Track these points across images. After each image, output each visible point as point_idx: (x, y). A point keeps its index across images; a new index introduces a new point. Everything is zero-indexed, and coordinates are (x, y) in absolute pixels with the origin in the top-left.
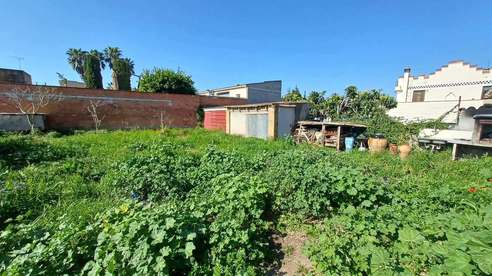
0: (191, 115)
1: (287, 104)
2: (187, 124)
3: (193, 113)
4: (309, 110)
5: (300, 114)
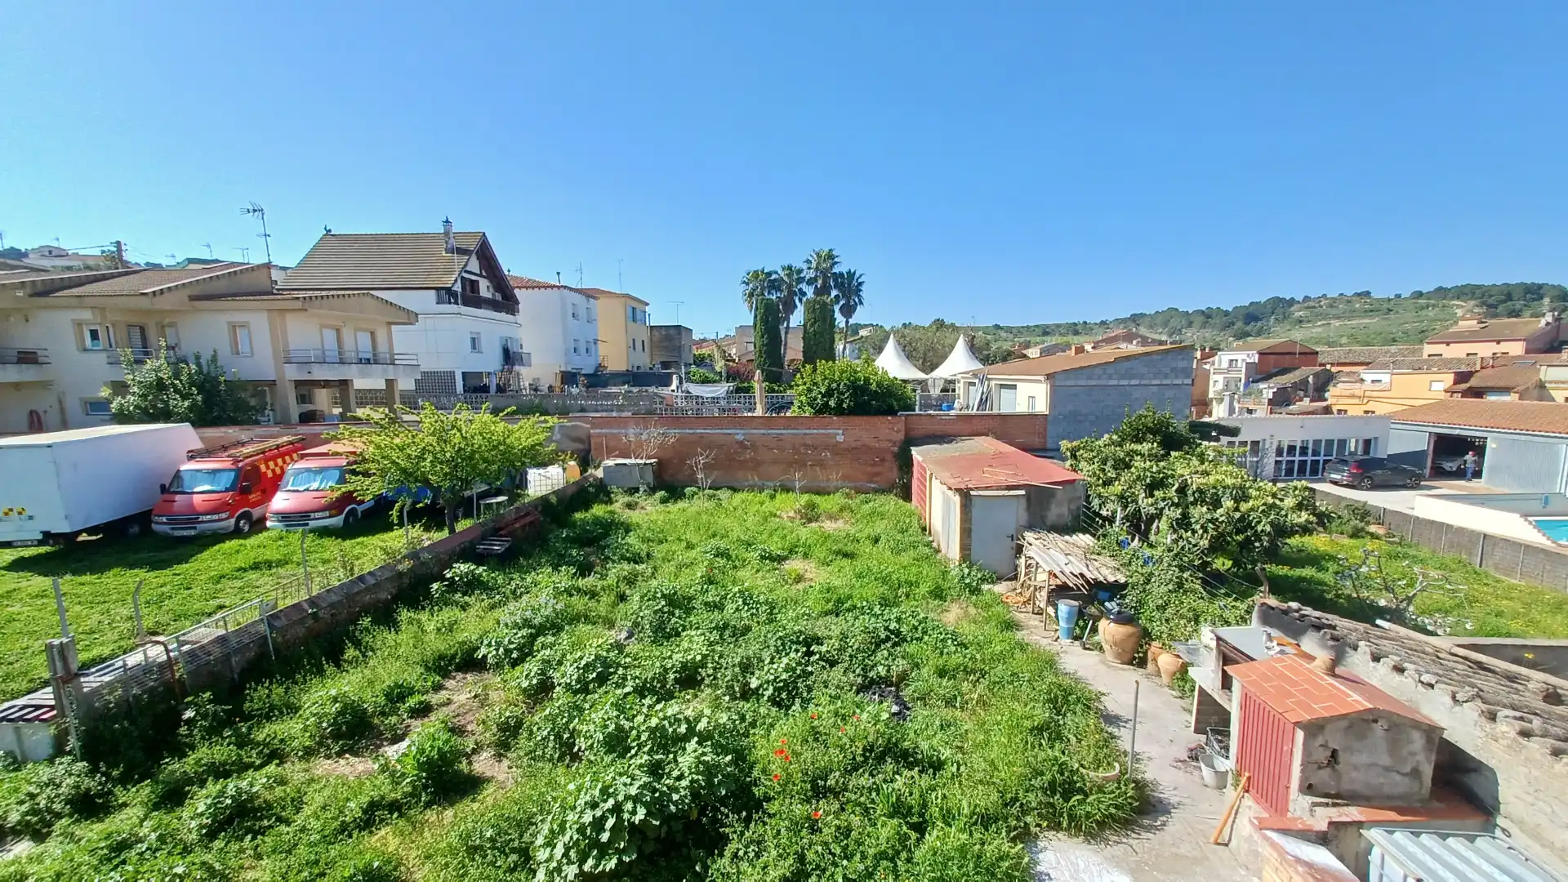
0: (883, 460)
1: (999, 488)
2: (875, 479)
3: (889, 457)
4: (1083, 498)
5: (1048, 509)
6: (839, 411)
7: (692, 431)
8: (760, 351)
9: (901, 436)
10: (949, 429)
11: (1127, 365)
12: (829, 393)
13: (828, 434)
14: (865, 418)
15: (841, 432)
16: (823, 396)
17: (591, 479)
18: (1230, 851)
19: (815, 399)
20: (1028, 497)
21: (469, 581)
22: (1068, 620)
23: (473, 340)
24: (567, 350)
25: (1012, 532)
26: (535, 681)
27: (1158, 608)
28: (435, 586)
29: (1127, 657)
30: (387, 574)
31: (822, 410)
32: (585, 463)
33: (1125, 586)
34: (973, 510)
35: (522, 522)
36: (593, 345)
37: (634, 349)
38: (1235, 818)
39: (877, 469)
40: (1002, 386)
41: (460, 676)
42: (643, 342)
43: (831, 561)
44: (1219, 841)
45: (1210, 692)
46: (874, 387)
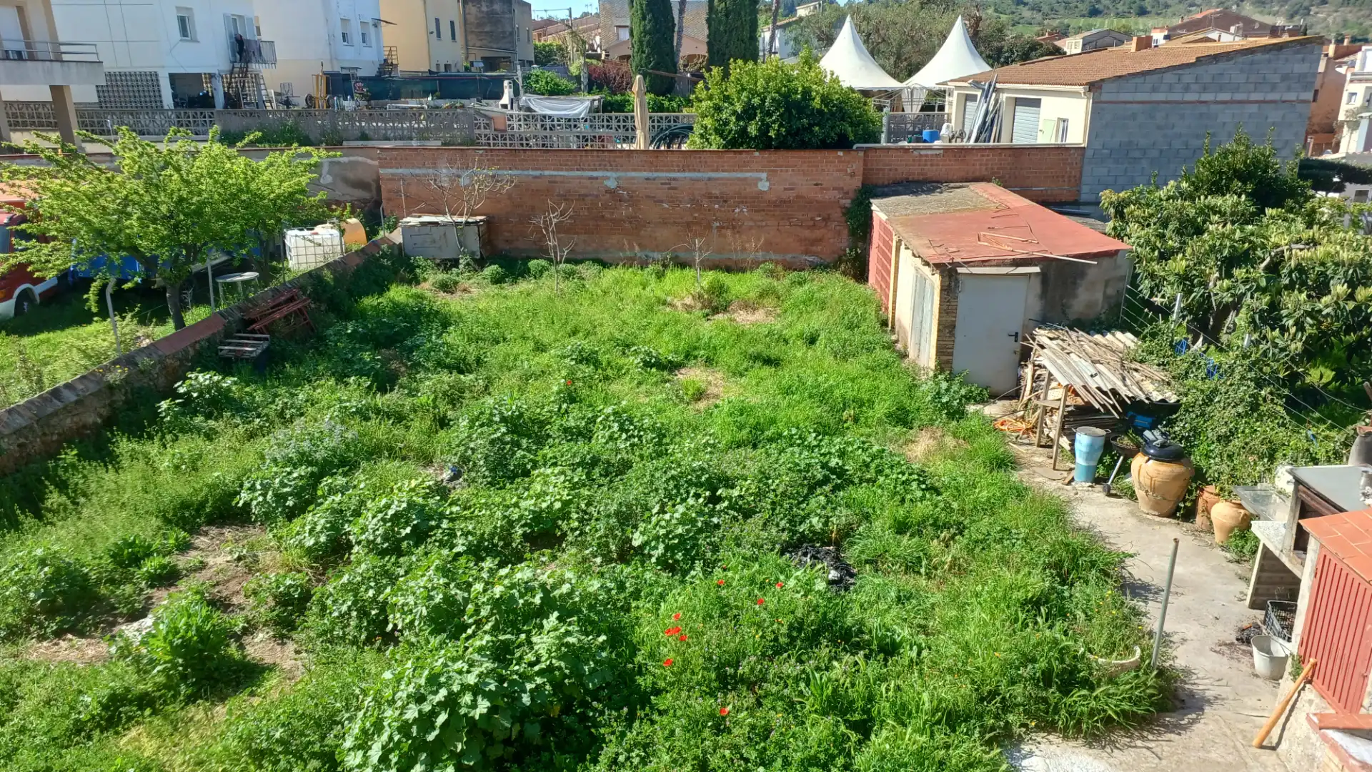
0: (826, 219)
1: (1002, 263)
2: (814, 248)
3: (837, 214)
4: (1128, 279)
5: (1075, 296)
6: (764, 143)
7: (537, 173)
8: (641, 42)
9: (857, 183)
10: (931, 172)
11: (1214, 69)
12: (748, 113)
13: (745, 179)
14: (802, 153)
15: (764, 175)
16: (739, 118)
17: (385, 247)
18: (1278, 755)
19: (726, 123)
20: (1044, 276)
21: (213, 397)
22: (1089, 456)
23: (182, 21)
24: (331, 37)
25: (1016, 327)
26: (323, 539)
27: (1219, 438)
28: (164, 405)
29: (1168, 507)
30: (93, 388)
31: (737, 141)
32: (373, 221)
33: (1175, 407)
34: (961, 296)
35: (286, 310)
36: (372, 29)
37: (439, 35)
38: (1289, 715)
39: (817, 233)
40: (1018, 102)
41: (213, 531)
42: (452, 23)
43: (746, 370)
44: (1264, 744)
45: (1277, 553)
46: (817, 103)
